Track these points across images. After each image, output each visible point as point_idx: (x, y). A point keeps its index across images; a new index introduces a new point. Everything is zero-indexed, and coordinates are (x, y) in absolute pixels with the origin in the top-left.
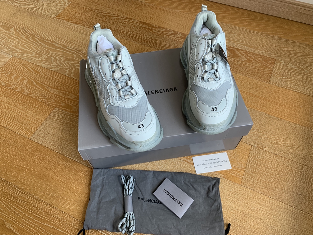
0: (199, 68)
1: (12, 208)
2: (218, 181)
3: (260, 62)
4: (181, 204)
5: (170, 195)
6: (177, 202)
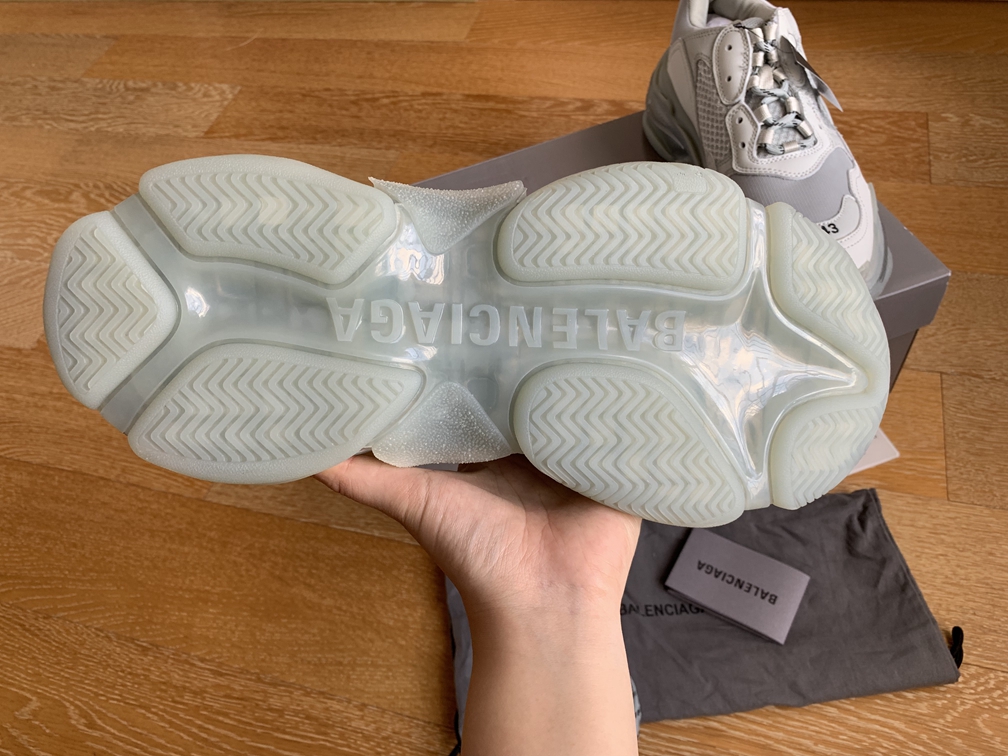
0: (741, 121)
1: (194, 730)
2: (872, 497)
3: (881, 130)
4: (771, 596)
5: (725, 575)
6: (756, 594)
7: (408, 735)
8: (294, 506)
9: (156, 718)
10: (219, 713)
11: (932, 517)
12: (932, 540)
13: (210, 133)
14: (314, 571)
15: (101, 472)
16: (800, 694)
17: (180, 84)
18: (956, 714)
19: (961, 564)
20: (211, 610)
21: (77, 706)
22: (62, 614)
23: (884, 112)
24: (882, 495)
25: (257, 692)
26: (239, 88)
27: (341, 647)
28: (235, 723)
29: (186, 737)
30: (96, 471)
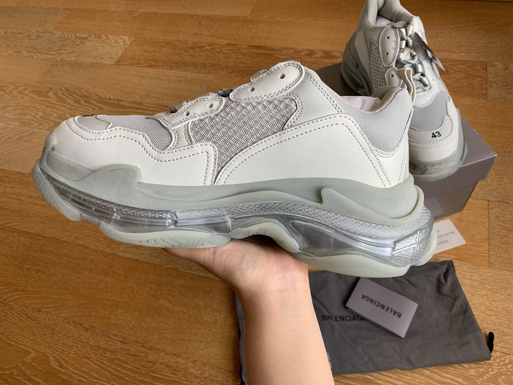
0: (393, 76)
1: (112, 370)
2: (451, 265)
3: (462, 70)
4: (399, 313)
5: (376, 302)
6: (391, 312)
7: (217, 377)
8: (161, 259)
9: (93, 363)
10: (123, 362)
11: (480, 275)
12: (480, 287)
13: (118, 63)
14: (171, 292)
15: (65, 239)
16: (412, 364)
17: (103, 36)
18: (488, 376)
19: (494, 299)
20: (120, 311)
21: (54, 357)
22: (46, 310)
23: (464, 61)
24: (456, 263)
25: (143, 352)
26: (133, 39)
27: (184, 331)
28: (132, 368)
29: (107, 373)
30: (62, 238)
